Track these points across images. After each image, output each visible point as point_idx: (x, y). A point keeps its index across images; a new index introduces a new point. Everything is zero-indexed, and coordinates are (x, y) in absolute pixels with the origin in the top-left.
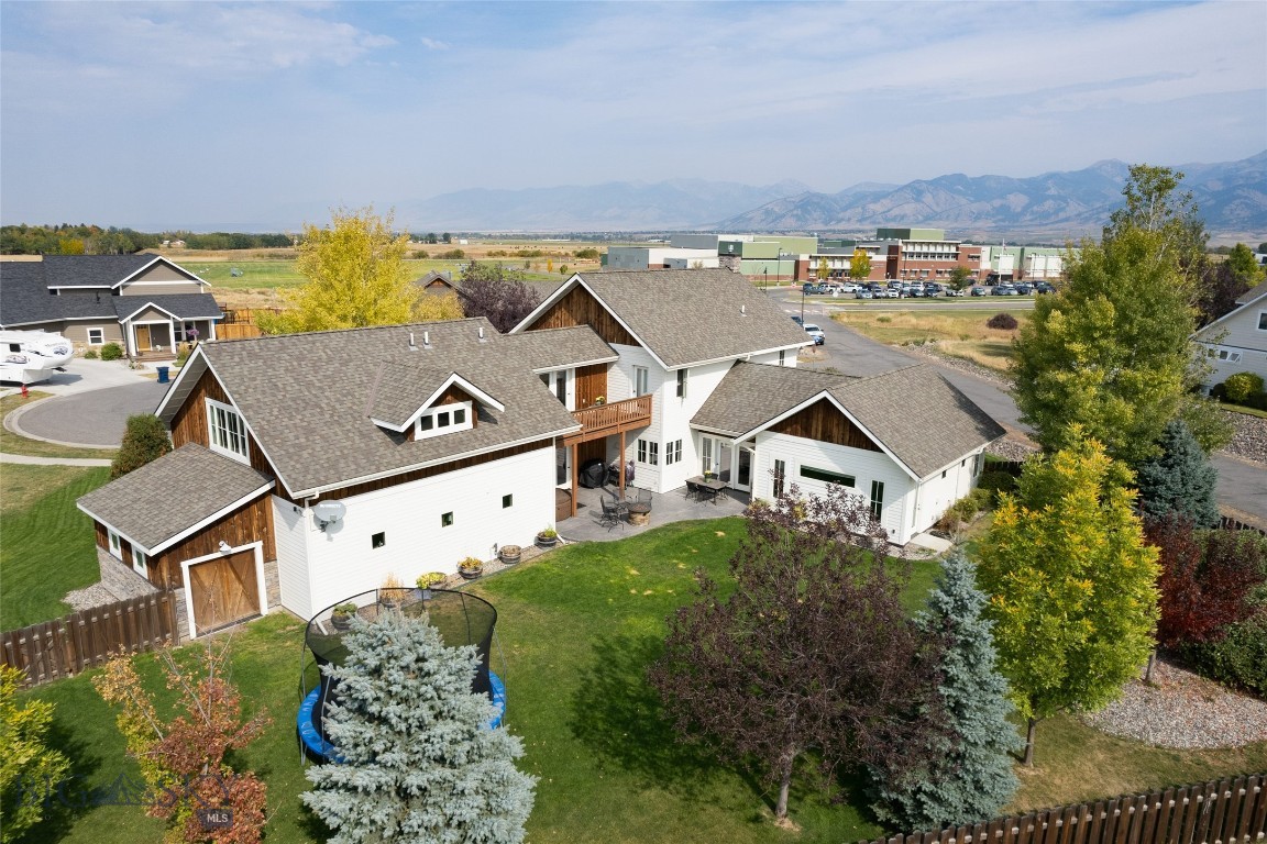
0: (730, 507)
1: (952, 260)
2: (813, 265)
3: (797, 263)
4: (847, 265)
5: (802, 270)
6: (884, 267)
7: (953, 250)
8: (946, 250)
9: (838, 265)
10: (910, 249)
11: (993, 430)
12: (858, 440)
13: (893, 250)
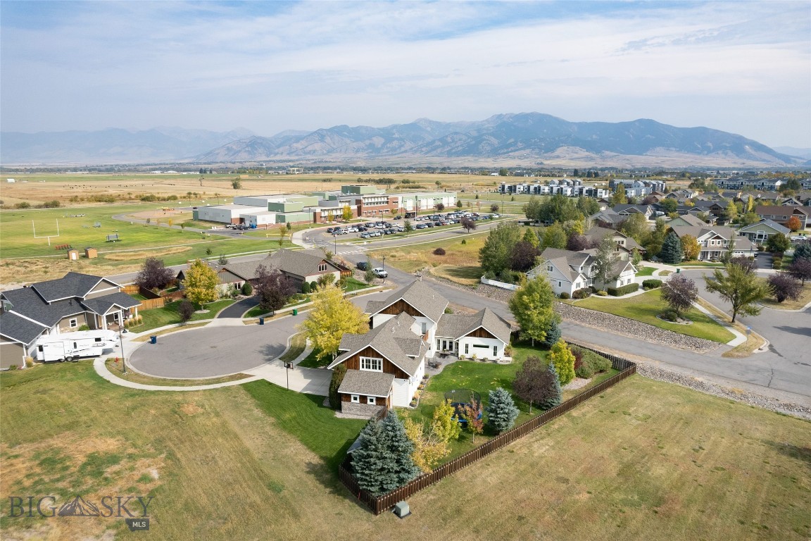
0: (453, 359)
1: (385, 204)
2: (323, 215)
3: (315, 214)
4: (339, 213)
5: (318, 217)
6: (356, 211)
7: (386, 199)
8: (383, 200)
9: (335, 213)
10: (366, 201)
11: (509, 325)
12: (490, 336)
13: (358, 202)
